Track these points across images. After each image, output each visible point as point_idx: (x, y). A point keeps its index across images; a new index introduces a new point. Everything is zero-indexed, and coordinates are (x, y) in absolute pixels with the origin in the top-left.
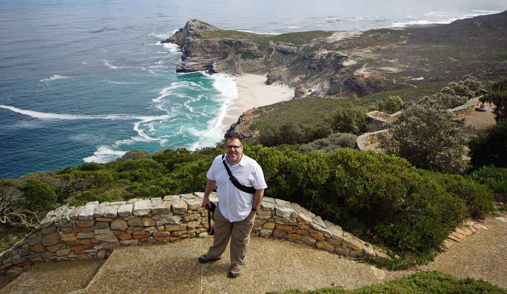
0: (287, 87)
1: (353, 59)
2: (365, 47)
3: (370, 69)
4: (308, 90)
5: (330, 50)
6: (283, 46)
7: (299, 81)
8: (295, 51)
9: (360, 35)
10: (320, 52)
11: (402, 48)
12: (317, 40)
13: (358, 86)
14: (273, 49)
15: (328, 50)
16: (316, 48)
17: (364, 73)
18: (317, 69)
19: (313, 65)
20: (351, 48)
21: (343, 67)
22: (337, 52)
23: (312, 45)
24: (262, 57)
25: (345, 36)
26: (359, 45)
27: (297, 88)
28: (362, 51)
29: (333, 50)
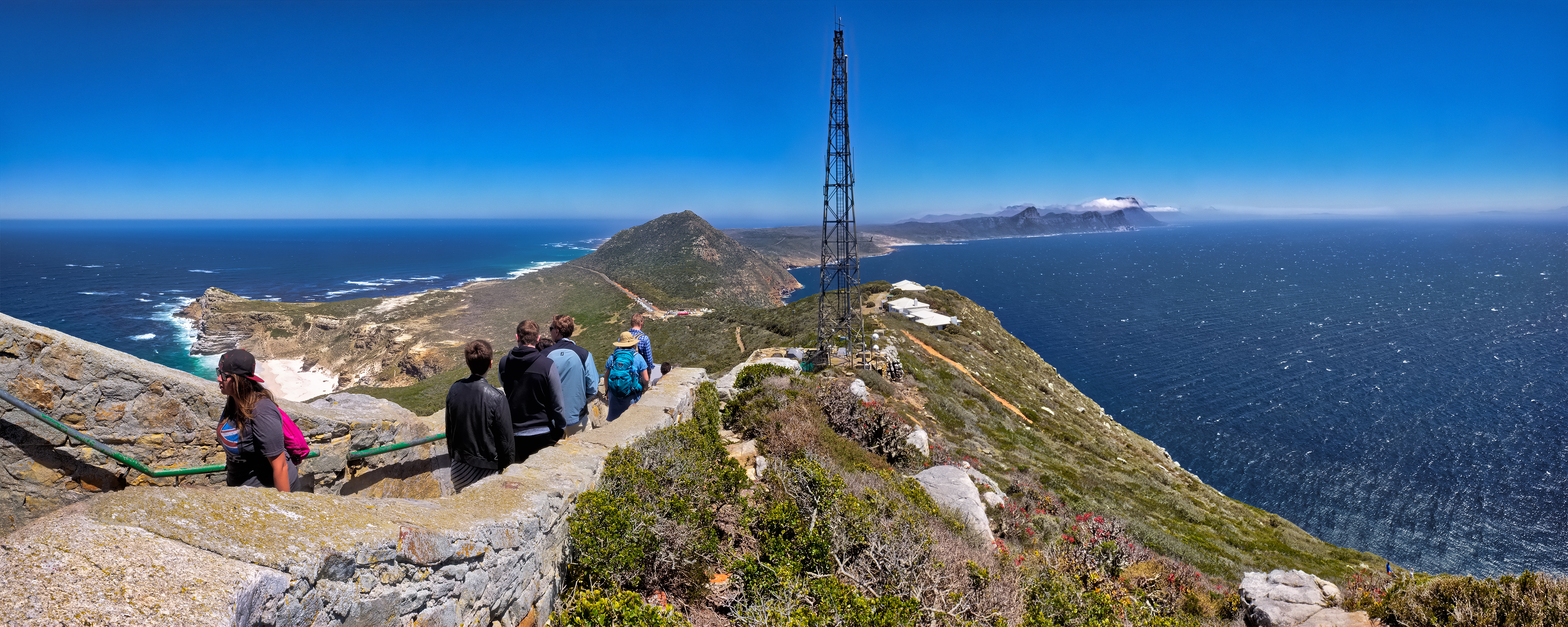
0: (329, 372)
1: (408, 333)
2: (421, 317)
3: (427, 345)
4: (354, 375)
5: (379, 323)
6: (323, 320)
7: (343, 365)
8: (338, 326)
9: (415, 301)
10: (368, 327)
11: (463, 315)
13: (414, 368)
14: (310, 324)
15: (377, 323)
16: (363, 321)
17: (420, 350)
18: (365, 347)
19: (360, 343)
20: (404, 318)
21: (395, 343)
22: (388, 325)
23: (358, 317)
24: (296, 334)
25: (398, 303)
26: (413, 315)
27: (341, 375)
28: (418, 322)
29: (383, 322)
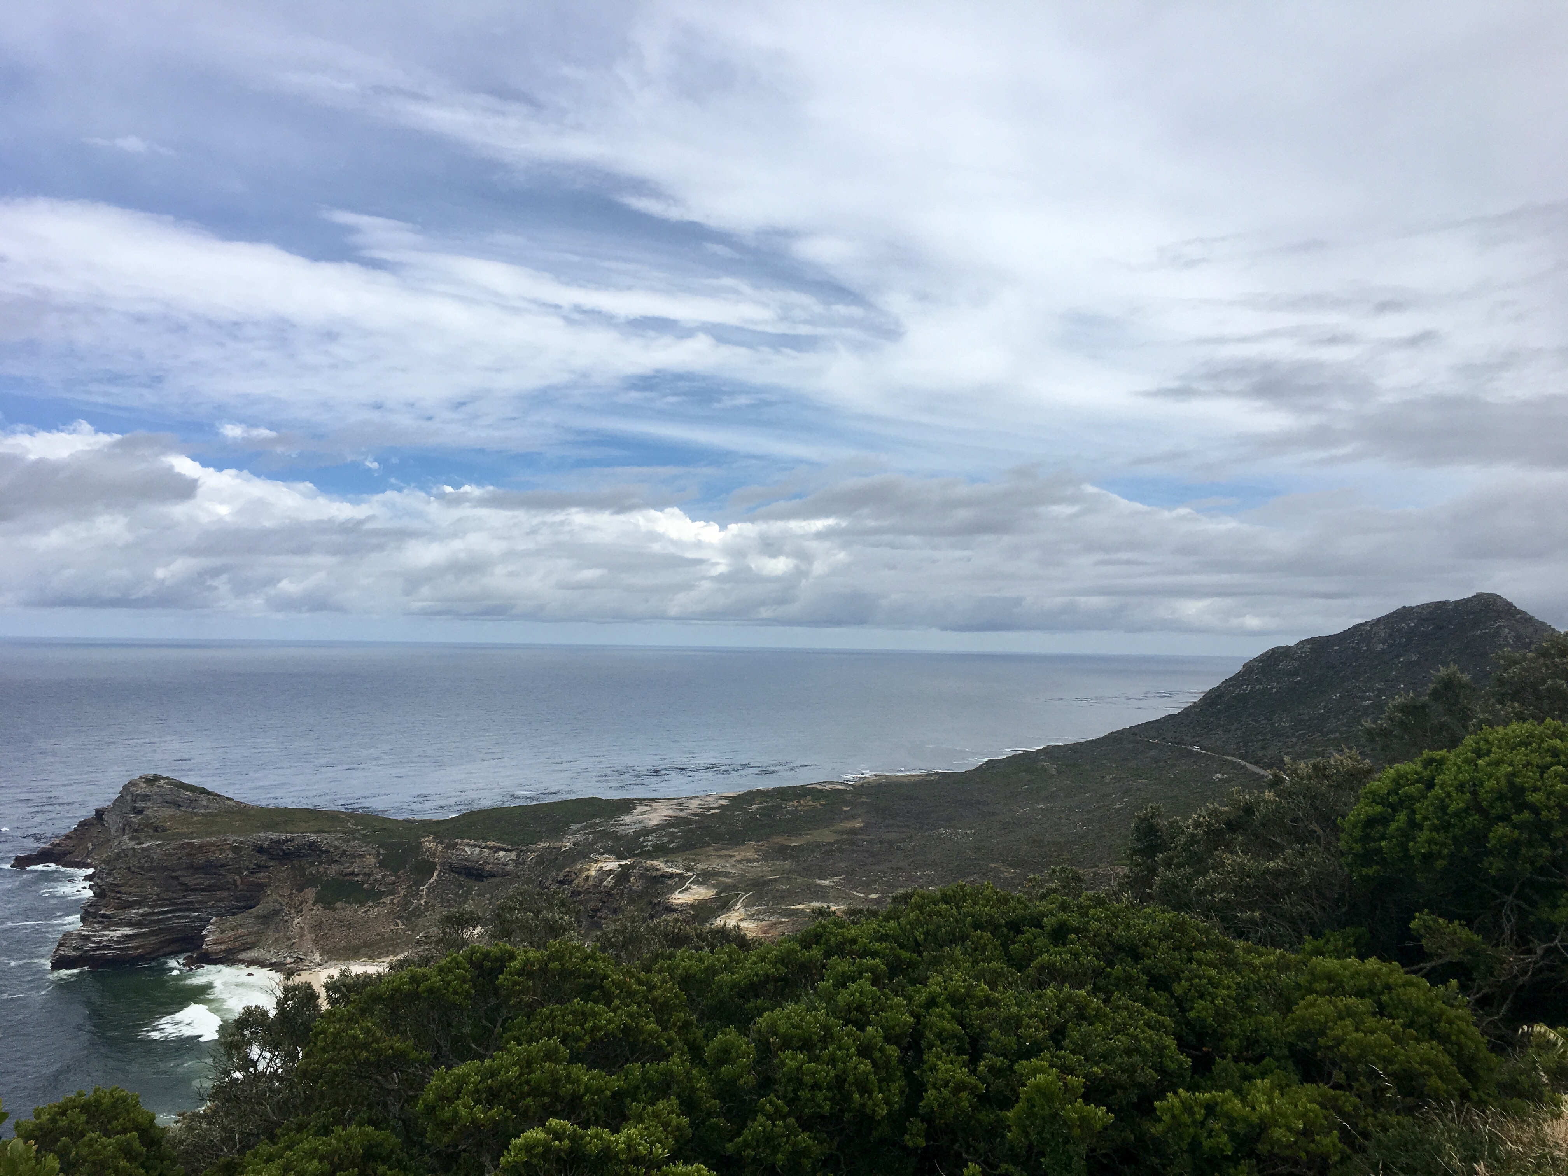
1: (702, 883)
2: (738, 844)
3: (759, 912)
5: (626, 858)
6: (470, 850)
8: (512, 867)
9: (721, 807)
10: (595, 866)
11: (852, 843)
12: (585, 828)
14: (435, 864)
15: (619, 857)
16: (583, 853)
17: (743, 924)
20: (693, 846)
21: (670, 909)
23: (568, 844)
24: (392, 892)
25: (674, 811)
26: (719, 837)
28: (731, 856)
29: (635, 856)
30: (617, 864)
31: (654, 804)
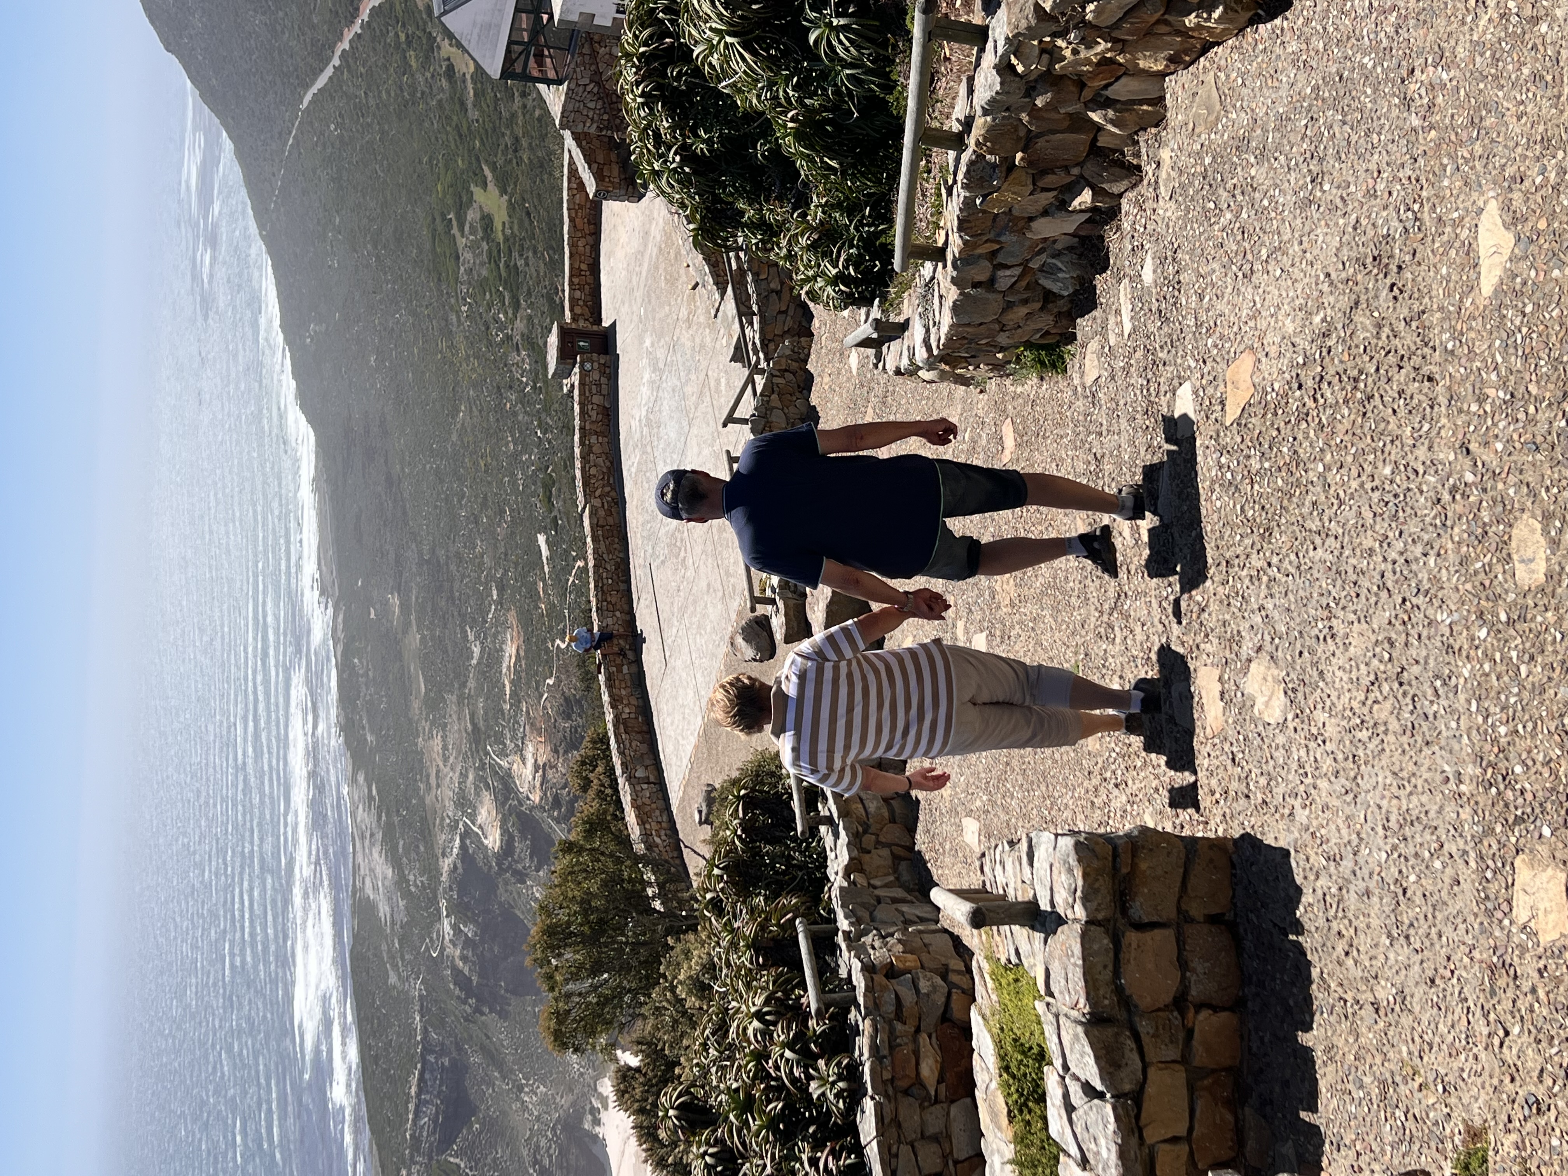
1: (474, 809)
2: (421, 761)
3: (513, 738)
5: (438, 910)
9: (369, 781)
10: (449, 950)
12: (395, 967)
16: (430, 969)
21: (507, 850)
22: (444, 878)
23: (418, 988)
25: (372, 844)
26: (412, 787)
28: (438, 772)
29: (435, 897)
30: (446, 922)
31: (362, 872)
